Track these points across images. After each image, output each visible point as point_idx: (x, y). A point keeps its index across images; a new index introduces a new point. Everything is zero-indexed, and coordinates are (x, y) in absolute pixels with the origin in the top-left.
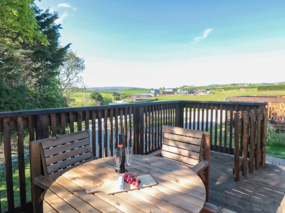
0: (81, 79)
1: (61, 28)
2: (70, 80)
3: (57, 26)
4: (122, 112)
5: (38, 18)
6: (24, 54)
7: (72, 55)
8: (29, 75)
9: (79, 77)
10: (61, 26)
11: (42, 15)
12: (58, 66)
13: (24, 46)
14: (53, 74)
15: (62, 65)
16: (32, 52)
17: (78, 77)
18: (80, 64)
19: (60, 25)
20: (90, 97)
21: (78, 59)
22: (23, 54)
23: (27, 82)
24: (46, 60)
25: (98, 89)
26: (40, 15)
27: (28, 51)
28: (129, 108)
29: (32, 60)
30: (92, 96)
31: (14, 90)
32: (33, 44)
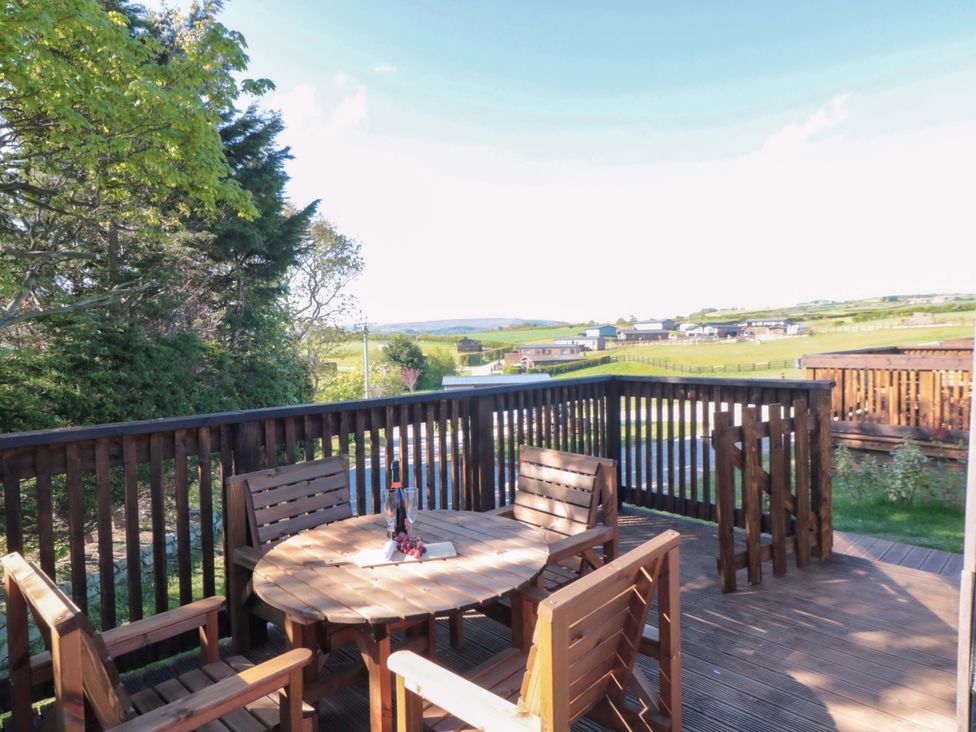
0: (354, 301)
1: (291, 157)
2: (319, 305)
3: (280, 152)
5: (226, 134)
6: (192, 245)
7: (324, 232)
8: (203, 299)
9: (347, 295)
10: (290, 153)
11: (236, 123)
12: (284, 270)
13: (193, 222)
14: (269, 295)
15: (296, 263)
16: (212, 236)
17: (342, 295)
18: (349, 257)
19: (288, 149)
20: (382, 356)
21: (341, 242)
22: (187, 243)
23: (198, 321)
24: (250, 255)
25: (409, 328)
26: (233, 123)
27: (202, 235)
29: (211, 256)
30: (391, 352)
31: (164, 348)
32: (215, 218)
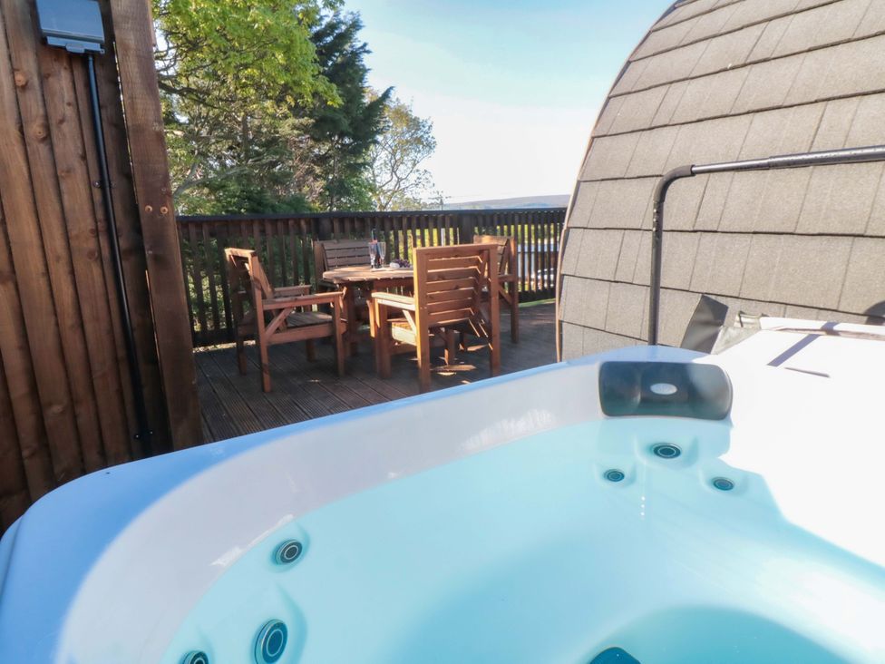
0: (427, 175)
1: (368, 52)
2: (400, 180)
3: (360, 48)
4: (431, 224)
5: (318, 37)
6: (298, 129)
7: (402, 115)
8: (310, 172)
9: (422, 170)
10: (367, 48)
11: (326, 26)
12: (367, 149)
13: (297, 111)
14: (356, 169)
15: (376, 142)
16: (312, 121)
17: (418, 171)
18: (422, 136)
19: (365, 45)
21: (415, 124)
22: (294, 127)
23: (306, 189)
24: (342, 136)
26: (323, 27)
27: (305, 120)
28: (444, 218)
29: (312, 138)
31: (284, 206)
32: (312, 106)
